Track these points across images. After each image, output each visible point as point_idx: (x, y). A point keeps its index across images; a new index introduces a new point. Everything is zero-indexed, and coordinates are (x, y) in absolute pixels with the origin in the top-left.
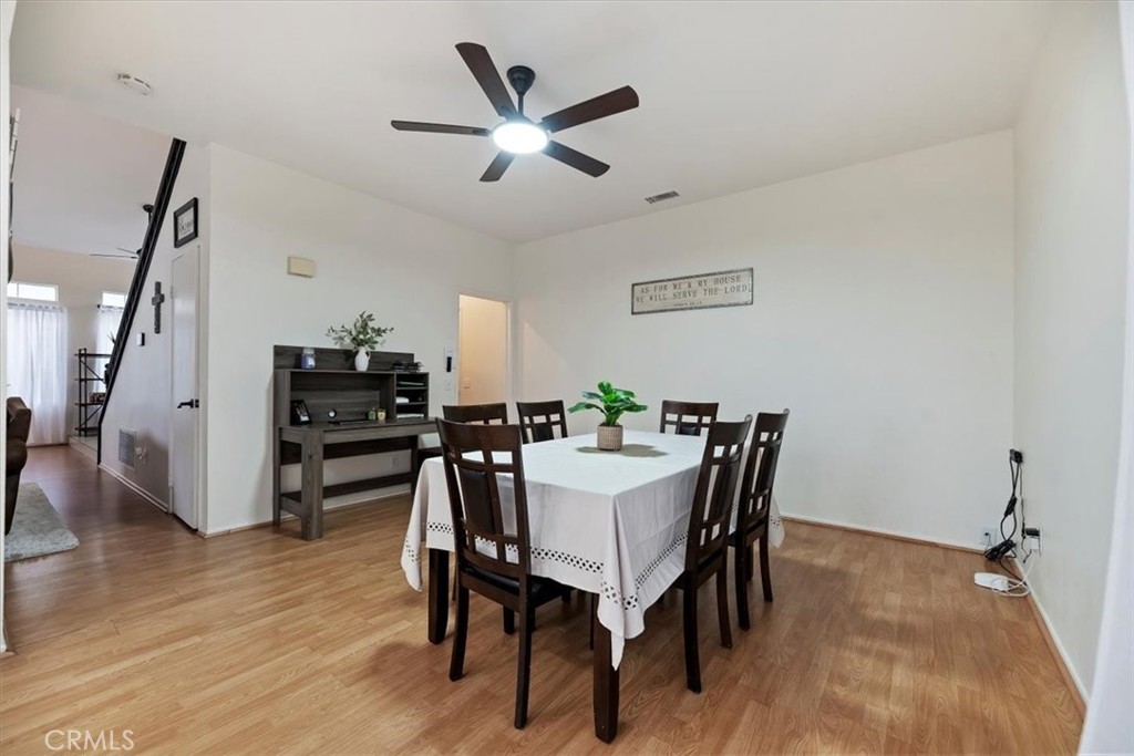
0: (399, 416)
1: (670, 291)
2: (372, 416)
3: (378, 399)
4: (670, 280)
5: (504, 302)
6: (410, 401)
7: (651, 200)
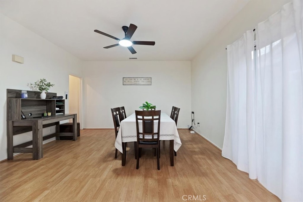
0: (56, 114)
1: (133, 80)
2: (45, 115)
3: (46, 109)
4: (133, 78)
5: (80, 78)
6: (60, 109)
7: (130, 58)
